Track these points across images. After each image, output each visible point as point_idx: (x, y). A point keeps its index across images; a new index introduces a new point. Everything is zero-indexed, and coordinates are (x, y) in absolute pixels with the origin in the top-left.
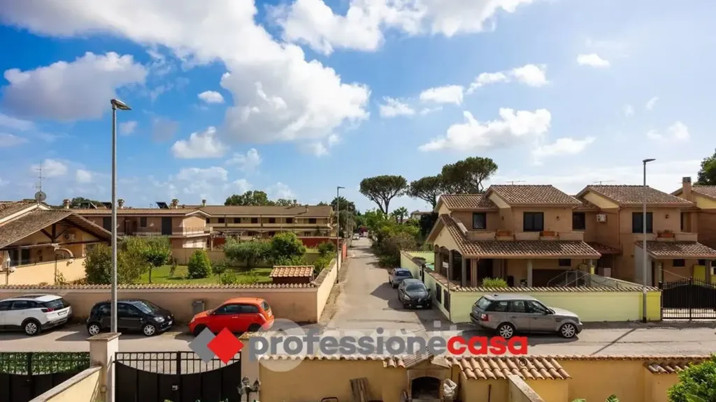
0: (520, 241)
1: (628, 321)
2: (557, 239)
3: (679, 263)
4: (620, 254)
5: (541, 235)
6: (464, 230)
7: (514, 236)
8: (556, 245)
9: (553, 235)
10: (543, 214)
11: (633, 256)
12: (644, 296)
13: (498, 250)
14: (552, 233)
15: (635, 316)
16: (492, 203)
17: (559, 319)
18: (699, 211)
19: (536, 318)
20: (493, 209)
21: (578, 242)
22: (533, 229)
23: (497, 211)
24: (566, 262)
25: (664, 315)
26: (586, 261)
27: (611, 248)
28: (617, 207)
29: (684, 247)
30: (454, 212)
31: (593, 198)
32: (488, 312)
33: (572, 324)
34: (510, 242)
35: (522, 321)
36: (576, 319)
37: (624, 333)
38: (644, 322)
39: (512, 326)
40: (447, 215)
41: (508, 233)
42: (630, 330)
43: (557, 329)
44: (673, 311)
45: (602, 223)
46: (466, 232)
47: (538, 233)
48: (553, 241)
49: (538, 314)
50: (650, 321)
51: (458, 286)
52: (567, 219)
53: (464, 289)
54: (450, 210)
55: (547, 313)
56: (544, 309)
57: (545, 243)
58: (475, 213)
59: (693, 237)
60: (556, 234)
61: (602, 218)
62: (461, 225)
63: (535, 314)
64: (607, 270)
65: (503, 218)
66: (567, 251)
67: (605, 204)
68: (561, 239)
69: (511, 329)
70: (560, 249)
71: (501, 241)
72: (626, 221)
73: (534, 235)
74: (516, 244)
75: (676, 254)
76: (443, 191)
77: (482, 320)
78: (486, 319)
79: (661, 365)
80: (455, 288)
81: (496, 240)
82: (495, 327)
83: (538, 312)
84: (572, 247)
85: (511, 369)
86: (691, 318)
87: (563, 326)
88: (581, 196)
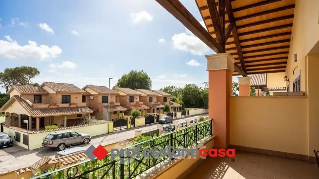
0: (61, 108)
1: (104, 134)
2: (76, 106)
3: (115, 112)
4: (98, 111)
5: (70, 105)
6: (31, 104)
7: (58, 106)
8: (77, 108)
9: (75, 105)
10: (70, 96)
11: (102, 111)
12: (109, 124)
13: (50, 112)
14: (74, 104)
15: (106, 132)
16: (45, 91)
17: (83, 137)
18: (120, 96)
19: (74, 139)
20: (46, 93)
21: (84, 107)
22: (66, 103)
23: (47, 94)
24: (80, 115)
25: (114, 130)
26: (87, 114)
27: (95, 109)
28: (97, 94)
29: (117, 107)
30: (23, 94)
31: (88, 90)
32: (53, 140)
33: (88, 138)
34: (56, 108)
35: (68, 141)
36: (89, 136)
37: (104, 138)
38: (109, 133)
39: (64, 144)
40: (18, 96)
41: (55, 104)
42: (105, 137)
43: (82, 141)
44: (116, 128)
45: (92, 99)
46: (32, 105)
47: (69, 104)
48: (75, 107)
49: (75, 137)
50: (110, 133)
51: (34, 131)
52: (80, 98)
53: (37, 132)
54: (20, 93)
55: (78, 136)
56: (77, 134)
57: (72, 108)
58: (35, 95)
59: (119, 104)
60: (76, 104)
61: (92, 98)
62: (28, 101)
63: (74, 137)
64: (94, 117)
65: (51, 98)
66: (81, 111)
67: (93, 93)
68: (78, 106)
69: (64, 146)
70: (78, 110)
71: (52, 108)
72: (100, 99)
73: (67, 105)
74: (58, 109)
75: (115, 110)
76: (4, 82)
77: (50, 144)
78: (53, 143)
79: (123, 143)
80: (32, 132)
81: (49, 108)
82: (57, 146)
83: (74, 136)
84: (83, 109)
85: (81, 157)
86: (120, 130)
87: (85, 140)
88: (84, 89)
